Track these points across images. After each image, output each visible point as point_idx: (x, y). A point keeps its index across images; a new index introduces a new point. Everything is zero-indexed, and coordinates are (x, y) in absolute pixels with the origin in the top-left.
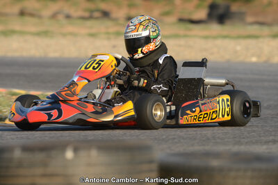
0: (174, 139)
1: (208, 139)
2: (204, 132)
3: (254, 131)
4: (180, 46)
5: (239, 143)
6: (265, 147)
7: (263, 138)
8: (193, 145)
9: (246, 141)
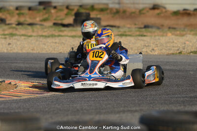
0: (54, 111)
1: (78, 110)
2: (75, 105)
3: (110, 104)
4: (56, 43)
5: (99, 113)
6: (118, 115)
7: (116, 109)
8: (67, 115)
9: (104, 111)
